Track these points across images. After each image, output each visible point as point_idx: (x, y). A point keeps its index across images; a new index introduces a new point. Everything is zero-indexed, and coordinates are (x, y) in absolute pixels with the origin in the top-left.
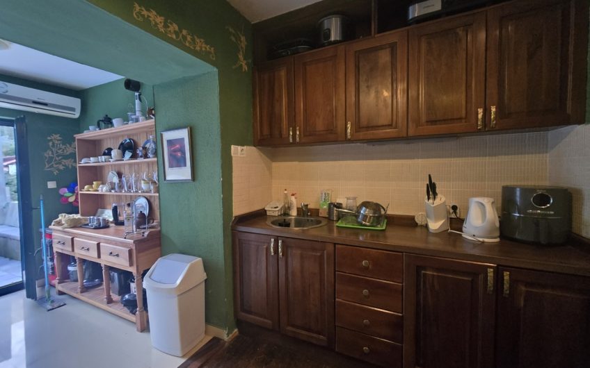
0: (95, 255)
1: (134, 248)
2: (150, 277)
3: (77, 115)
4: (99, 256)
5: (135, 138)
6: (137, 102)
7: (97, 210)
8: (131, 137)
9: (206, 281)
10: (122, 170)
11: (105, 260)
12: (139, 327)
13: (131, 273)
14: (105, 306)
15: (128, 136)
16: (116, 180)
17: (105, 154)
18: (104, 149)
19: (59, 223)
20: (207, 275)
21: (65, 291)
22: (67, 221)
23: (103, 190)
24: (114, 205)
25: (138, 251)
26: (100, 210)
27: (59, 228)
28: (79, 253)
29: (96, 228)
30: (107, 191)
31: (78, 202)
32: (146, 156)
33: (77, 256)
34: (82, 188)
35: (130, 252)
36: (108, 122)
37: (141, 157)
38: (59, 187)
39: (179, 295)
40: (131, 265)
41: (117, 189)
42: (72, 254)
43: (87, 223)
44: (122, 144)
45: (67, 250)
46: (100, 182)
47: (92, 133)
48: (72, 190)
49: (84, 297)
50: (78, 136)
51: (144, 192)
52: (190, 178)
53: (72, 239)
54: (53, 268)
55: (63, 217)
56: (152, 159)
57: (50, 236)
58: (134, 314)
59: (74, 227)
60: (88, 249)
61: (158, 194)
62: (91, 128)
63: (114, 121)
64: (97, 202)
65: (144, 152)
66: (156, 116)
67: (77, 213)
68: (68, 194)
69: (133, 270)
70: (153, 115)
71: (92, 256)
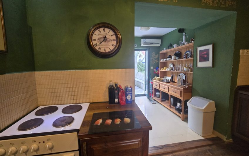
0: (167, 91)
1: (182, 91)
2: (190, 102)
3: (160, 45)
4: (168, 91)
5: (181, 51)
6: (184, 37)
7: (164, 76)
8: (179, 51)
9: (215, 111)
10: (174, 63)
11: (170, 93)
12: (182, 119)
13: (181, 99)
14: (169, 108)
15: (178, 50)
16: (172, 66)
17: (168, 58)
18: (168, 55)
19: (155, 79)
20: (216, 109)
21: (156, 100)
22: (158, 79)
23: (168, 70)
24: (172, 75)
25: (184, 93)
26: (165, 77)
27: (156, 81)
28: (161, 89)
29: (166, 82)
30: (169, 70)
31: (159, 74)
32: (186, 58)
33: (160, 90)
34: (161, 69)
35: (181, 92)
36: (171, 46)
37: (185, 58)
38: (154, 68)
39: (204, 113)
40: (181, 96)
41: (173, 70)
42: (159, 89)
43: (163, 80)
44: (175, 53)
45: (157, 88)
46: (166, 67)
47: (164, 51)
48: (157, 70)
49: (162, 103)
50: (160, 52)
51: (185, 71)
52: (211, 66)
53: (159, 85)
54: (152, 92)
55: (156, 78)
56: (190, 58)
57: (152, 83)
58: (180, 114)
59: (159, 81)
60: (165, 89)
61: (192, 73)
62: (164, 49)
63: (174, 45)
64: (165, 74)
65: (186, 56)
66: (195, 41)
67: (159, 77)
68: (156, 71)
69: (182, 99)
70: (193, 41)
71: (166, 91)
